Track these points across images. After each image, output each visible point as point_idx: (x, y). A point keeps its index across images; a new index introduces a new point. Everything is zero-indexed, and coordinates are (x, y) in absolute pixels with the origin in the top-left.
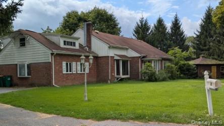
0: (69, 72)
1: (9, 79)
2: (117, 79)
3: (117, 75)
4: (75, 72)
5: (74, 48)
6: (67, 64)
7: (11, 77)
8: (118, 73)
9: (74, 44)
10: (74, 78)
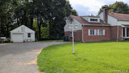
0: (92, 35)
1: (67, 38)
2: (123, 39)
3: (123, 36)
4: (96, 35)
5: (96, 22)
6: (91, 31)
7: (68, 37)
8: (124, 35)
9: (97, 20)
10: (95, 38)
